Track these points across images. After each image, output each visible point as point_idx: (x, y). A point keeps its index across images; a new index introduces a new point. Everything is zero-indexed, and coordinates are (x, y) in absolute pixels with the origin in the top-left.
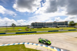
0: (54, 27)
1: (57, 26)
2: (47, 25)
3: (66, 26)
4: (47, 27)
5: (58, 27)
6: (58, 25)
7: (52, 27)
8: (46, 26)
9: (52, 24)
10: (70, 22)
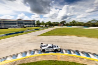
0: (19, 27)
1: (23, 25)
2: (4, 23)
3: (33, 25)
4: (5, 27)
5: (25, 27)
6: (25, 25)
7: (16, 26)
8: (3, 26)
9: (16, 23)
10: (37, 21)
